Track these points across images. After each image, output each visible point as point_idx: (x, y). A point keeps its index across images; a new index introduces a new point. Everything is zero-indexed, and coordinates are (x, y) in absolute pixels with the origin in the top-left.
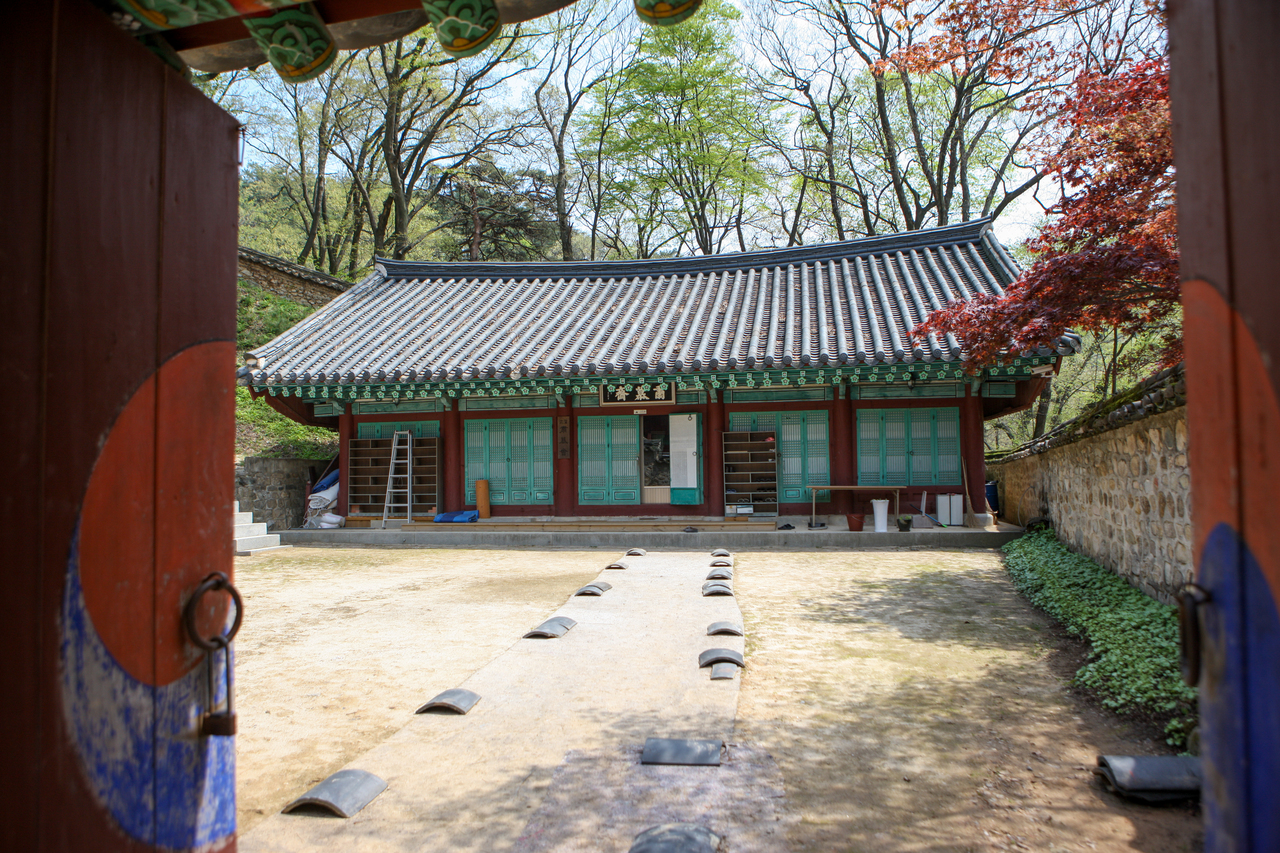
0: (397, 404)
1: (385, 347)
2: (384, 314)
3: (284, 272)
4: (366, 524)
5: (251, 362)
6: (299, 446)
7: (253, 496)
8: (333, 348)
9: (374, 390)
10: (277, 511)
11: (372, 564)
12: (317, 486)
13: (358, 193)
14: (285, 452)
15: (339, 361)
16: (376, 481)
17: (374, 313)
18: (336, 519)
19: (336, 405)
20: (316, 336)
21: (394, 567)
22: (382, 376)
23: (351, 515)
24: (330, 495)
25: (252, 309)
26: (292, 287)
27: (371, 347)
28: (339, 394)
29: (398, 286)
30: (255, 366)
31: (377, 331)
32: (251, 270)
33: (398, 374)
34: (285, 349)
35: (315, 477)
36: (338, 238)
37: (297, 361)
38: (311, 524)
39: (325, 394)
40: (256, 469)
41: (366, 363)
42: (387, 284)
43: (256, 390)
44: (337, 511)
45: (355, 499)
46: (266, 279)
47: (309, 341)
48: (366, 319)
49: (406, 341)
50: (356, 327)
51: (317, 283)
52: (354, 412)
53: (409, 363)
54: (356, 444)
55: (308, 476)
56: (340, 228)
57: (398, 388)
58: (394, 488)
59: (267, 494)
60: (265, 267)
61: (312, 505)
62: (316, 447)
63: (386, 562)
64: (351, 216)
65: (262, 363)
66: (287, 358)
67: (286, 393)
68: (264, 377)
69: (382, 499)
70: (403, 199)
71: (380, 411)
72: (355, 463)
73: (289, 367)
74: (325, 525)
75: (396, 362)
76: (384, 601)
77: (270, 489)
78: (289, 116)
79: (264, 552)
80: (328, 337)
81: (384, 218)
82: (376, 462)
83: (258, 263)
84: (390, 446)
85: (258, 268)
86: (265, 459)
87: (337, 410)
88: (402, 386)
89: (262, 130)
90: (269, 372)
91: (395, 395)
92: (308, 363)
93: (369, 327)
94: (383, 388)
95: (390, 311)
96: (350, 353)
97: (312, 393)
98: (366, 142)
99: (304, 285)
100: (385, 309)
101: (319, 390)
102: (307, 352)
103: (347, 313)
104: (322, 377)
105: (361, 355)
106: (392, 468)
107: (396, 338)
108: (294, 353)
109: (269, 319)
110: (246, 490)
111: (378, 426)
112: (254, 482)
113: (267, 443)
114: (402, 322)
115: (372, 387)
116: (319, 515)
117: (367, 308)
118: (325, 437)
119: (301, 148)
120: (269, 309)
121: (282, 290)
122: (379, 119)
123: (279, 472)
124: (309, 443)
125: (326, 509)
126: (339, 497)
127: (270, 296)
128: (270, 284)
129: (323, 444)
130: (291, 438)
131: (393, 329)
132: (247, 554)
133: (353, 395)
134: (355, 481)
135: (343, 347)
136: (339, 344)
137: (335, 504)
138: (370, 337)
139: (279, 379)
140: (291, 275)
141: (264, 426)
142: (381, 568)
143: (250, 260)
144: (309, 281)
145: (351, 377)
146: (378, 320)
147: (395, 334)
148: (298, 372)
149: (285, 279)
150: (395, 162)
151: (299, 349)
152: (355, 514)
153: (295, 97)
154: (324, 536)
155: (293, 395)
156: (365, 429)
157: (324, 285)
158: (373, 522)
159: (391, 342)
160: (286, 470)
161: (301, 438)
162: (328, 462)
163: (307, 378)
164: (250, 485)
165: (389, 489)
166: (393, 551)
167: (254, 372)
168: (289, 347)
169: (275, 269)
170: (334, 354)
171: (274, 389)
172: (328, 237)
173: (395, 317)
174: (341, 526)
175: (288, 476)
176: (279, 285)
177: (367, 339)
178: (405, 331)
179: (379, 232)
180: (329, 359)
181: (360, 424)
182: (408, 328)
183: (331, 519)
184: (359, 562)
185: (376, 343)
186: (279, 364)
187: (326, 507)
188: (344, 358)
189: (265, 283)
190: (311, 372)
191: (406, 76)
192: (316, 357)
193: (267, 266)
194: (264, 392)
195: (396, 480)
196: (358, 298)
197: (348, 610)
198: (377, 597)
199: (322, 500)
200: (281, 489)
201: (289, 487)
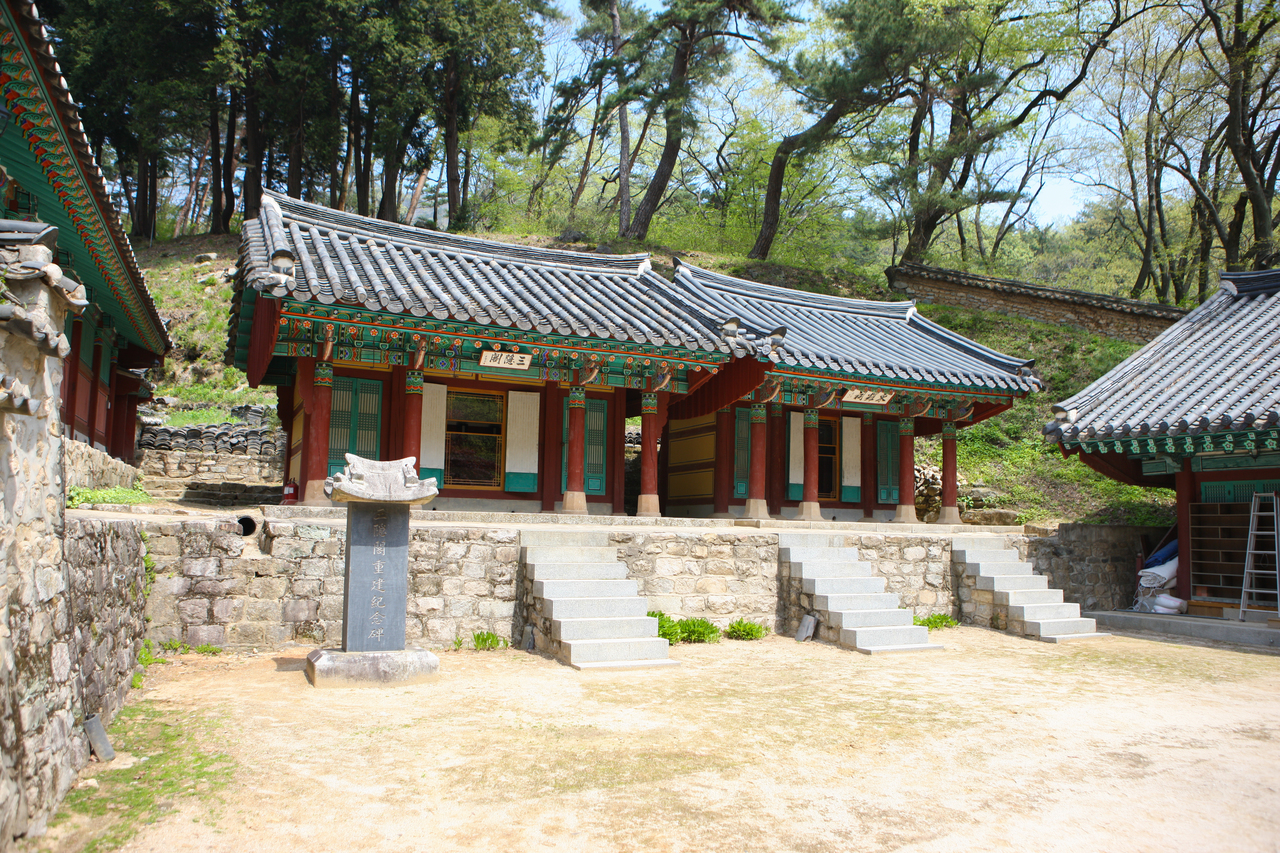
0: (1255, 457)
1: (1232, 383)
2: (1233, 342)
3: (1112, 310)
4: (1216, 613)
5: (1060, 415)
6: (1132, 509)
7: (1070, 569)
8: (1161, 391)
9: (1217, 441)
10: (1100, 587)
11: (1209, 678)
12: (1151, 559)
13: (1203, 209)
14: (1113, 517)
15: (1168, 407)
16: (1229, 557)
17: (1218, 342)
18: (1174, 602)
19: (1169, 460)
20: (1140, 378)
21: (1242, 687)
22: (1226, 422)
23: (1194, 599)
24: (1166, 571)
25: (1078, 356)
26: (1124, 326)
27: (1212, 386)
28: (1170, 447)
29: (1253, 304)
30: (1065, 420)
31: (1221, 365)
32: (1076, 313)
33: (1250, 418)
34: (1102, 398)
35: (1149, 548)
36: (1184, 262)
37: (1114, 410)
38: (1142, 605)
39: (1152, 448)
40: (1073, 538)
41: (1204, 407)
42: (1236, 306)
43: (1068, 447)
44: (1175, 592)
45: (1200, 579)
46: (1093, 321)
47: (1131, 386)
48: (1207, 351)
49: (1264, 374)
50: (1192, 362)
51: (1154, 317)
52: (1195, 469)
53: (1267, 403)
54: (1199, 509)
55: (1140, 546)
56: (1185, 251)
57: (1252, 436)
58: (1256, 568)
59: (1087, 567)
60: (1091, 308)
61: (1143, 582)
62: (1155, 510)
63: (1231, 676)
64: (1198, 234)
65: (1073, 415)
66: (1102, 408)
67: (1103, 450)
68: (1076, 431)
69: (1240, 581)
70: (1263, 196)
71: (1231, 467)
72: (1199, 533)
73: (1104, 419)
74: (1160, 609)
75: (1247, 403)
76: (1201, 754)
77: (1090, 561)
78: (1113, 139)
79: (1073, 640)
80: (1156, 378)
81: (1237, 225)
82: (1228, 533)
83: (1083, 304)
84: (1249, 512)
85: (1083, 310)
86: (1084, 526)
87: (1172, 467)
88: (1258, 434)
89: (1086, 163)
90: (1080, 425)
91: (1250, 445)
92: (1128, 412)
93: (1210, 360)
94: (1230, 438)
95: (1240, 337)
96: (1183, 395)
97: (1135, 448)
98: (1209, 143)
99: (1137, 321)
100: (1233, 336)
101: (1143, 444)
102: (1128, 399)
103: (1182, 346)
104: (1145, 428)
105: (1198, 396)
106: (1251, 541)
107: (1248, 371)
108: (1111, 401)
109: (1095, 364)
110: (1060, 562)
111: (1229, 485)
112: (1070, 552)
113: (1095, 505)
114: (1259, 349)
115: (1213, 437)
116: (1153, 596)
117: (1208, 337)
118: (1167, 498)
119: (1131, 171)
120: (1097, 353)
121: (1112, 330)
122: (1223, 112)
123: (1101, 541)
124: (1146, 505)
125: (1162, 589)
126: (1180, 574)
127: (1099, 339)
128: (1098, 325)
129: (1164, 506)
130: (1124, 498)
131: (1245, 360)
132: (1052, 641)
133: (1189, 447)
134: (1199, 556)
135: (1173, 389)
136: (1169, 386)
137: (1173, 583)
138: (1211, 373)
139: (1092, 433)
140: (1122, 312)
141: (1090, 486)
142: (1220, 686)
143: (1074, 303)
144: (1144, 315)
145: (1183, 425)
146: (1223, 350)
147: (1247, 365)
148: (1115, 424)
149: (1115, 317)
150: (1246, 153)
151: (1118, 396)
152: (1201, 598)
153: (1119, 117)
154: (1157, 623)
155: (1112, 451)
156: (1209, 490)
157: (1163, 318)
158: (1227, 611)
159: (1241, 377)
160: (1110, 539)
161: (1136, 500)
162: (1167, 529)
163: (1127, 430)
164: (1065, 556)
165: (1249, 568)
166: (1251, 657)
167: (1064, 427)
168: (1107, 394)
169: (1103, 307)
170: (1162, 398)
171: (1088, 445)
172: (1172, 263)
173: (1248, 344)
174: (1181, 612)
175: (1114, 546)
176: (1108, 325)
177: (1207, 376)
178: (1262, 361)
179: (1231, 242)
180: (1155, 405)
181: (1204, 485)
182: (1267, 357)
183: (1167, 602)
184: (1191, 671)
185: (1219, 380)
186: (1093, 416)
187: (1163, 586)
188: (1174, 402)
189: (1092, 325)
190: (1131, 423)
191: (1254, 43)
192: (1138, 404)
193: (1093, 305)
194: (1076, 448)
195: (1257, 558)
196: (1196, 326)
197: (1137, 760)
198: (1192, 744)
199: (1156, 577)
200: (1105, 561)
201: (1115, 559)
